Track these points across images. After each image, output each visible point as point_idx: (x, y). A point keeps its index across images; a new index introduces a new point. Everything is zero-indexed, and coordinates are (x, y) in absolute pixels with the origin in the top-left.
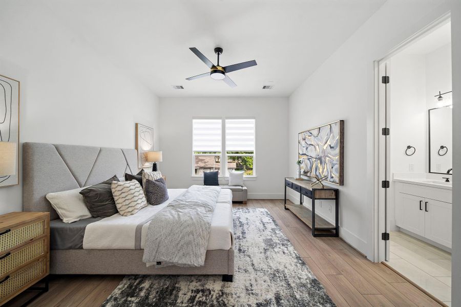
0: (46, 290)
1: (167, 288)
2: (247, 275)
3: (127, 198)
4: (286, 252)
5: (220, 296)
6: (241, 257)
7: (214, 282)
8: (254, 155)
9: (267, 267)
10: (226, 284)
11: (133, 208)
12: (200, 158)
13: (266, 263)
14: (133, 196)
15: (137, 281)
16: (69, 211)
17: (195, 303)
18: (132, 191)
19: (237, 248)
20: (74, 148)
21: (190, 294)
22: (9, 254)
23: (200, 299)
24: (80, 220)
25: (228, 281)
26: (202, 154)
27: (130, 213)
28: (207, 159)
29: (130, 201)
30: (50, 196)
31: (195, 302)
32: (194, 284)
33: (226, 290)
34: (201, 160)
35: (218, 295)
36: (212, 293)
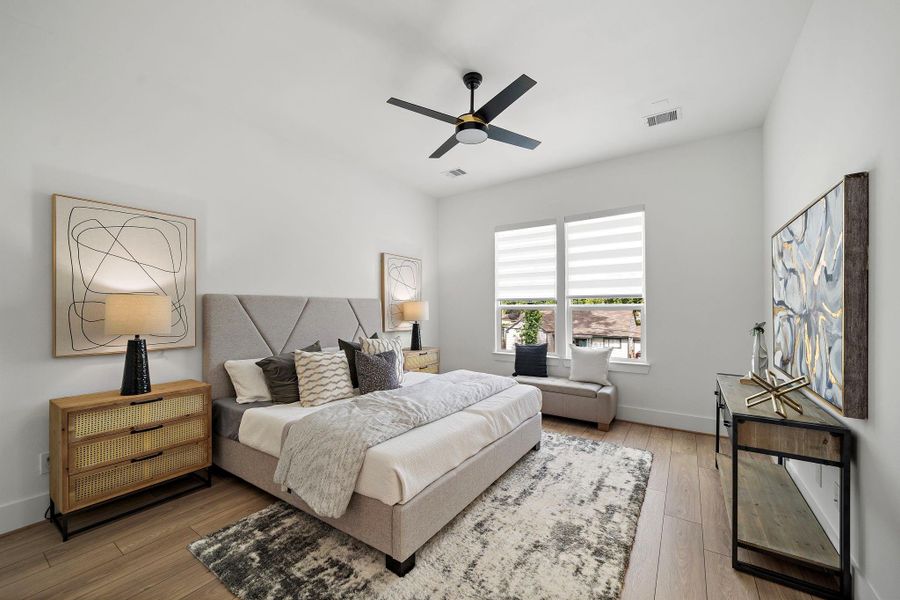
0: (208, 484)
1: (305, 539)
2: (441, 578)
3: (311, 379)
4: (588, 571)
5: (355, 589)
6: (470, 539)
7: (373, 562)
8: (643, 305)
9: (497, 582)
10: (385, 575)
11: (315, 396)
12: (595, 314)
13: (507, 573)
14: (321, 376)
15: (286, 512)
16: (244, 388)
17: (312, 580)
18: (322, 369)
19: (480, 519)
20: (264, 299)
21: (321, 562)
22: (161, 426)
23: (326, 577)
24: (256, 402)
25: (394, 572)
26: (603, 305)
27: (310, 404)
28: (612, 317)
29: (314, 384)
30: (229, 364)
31: (316, 578)
32: (344, 550)
33: (375, 586)
34: (598, 319)
35: (354, 586)
36: (352, 577)
